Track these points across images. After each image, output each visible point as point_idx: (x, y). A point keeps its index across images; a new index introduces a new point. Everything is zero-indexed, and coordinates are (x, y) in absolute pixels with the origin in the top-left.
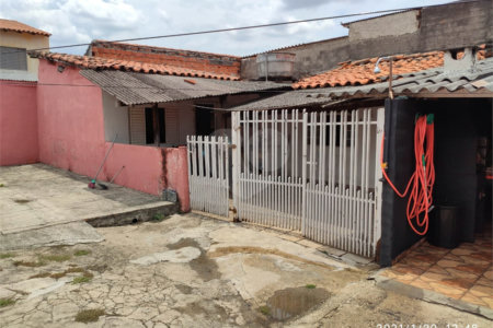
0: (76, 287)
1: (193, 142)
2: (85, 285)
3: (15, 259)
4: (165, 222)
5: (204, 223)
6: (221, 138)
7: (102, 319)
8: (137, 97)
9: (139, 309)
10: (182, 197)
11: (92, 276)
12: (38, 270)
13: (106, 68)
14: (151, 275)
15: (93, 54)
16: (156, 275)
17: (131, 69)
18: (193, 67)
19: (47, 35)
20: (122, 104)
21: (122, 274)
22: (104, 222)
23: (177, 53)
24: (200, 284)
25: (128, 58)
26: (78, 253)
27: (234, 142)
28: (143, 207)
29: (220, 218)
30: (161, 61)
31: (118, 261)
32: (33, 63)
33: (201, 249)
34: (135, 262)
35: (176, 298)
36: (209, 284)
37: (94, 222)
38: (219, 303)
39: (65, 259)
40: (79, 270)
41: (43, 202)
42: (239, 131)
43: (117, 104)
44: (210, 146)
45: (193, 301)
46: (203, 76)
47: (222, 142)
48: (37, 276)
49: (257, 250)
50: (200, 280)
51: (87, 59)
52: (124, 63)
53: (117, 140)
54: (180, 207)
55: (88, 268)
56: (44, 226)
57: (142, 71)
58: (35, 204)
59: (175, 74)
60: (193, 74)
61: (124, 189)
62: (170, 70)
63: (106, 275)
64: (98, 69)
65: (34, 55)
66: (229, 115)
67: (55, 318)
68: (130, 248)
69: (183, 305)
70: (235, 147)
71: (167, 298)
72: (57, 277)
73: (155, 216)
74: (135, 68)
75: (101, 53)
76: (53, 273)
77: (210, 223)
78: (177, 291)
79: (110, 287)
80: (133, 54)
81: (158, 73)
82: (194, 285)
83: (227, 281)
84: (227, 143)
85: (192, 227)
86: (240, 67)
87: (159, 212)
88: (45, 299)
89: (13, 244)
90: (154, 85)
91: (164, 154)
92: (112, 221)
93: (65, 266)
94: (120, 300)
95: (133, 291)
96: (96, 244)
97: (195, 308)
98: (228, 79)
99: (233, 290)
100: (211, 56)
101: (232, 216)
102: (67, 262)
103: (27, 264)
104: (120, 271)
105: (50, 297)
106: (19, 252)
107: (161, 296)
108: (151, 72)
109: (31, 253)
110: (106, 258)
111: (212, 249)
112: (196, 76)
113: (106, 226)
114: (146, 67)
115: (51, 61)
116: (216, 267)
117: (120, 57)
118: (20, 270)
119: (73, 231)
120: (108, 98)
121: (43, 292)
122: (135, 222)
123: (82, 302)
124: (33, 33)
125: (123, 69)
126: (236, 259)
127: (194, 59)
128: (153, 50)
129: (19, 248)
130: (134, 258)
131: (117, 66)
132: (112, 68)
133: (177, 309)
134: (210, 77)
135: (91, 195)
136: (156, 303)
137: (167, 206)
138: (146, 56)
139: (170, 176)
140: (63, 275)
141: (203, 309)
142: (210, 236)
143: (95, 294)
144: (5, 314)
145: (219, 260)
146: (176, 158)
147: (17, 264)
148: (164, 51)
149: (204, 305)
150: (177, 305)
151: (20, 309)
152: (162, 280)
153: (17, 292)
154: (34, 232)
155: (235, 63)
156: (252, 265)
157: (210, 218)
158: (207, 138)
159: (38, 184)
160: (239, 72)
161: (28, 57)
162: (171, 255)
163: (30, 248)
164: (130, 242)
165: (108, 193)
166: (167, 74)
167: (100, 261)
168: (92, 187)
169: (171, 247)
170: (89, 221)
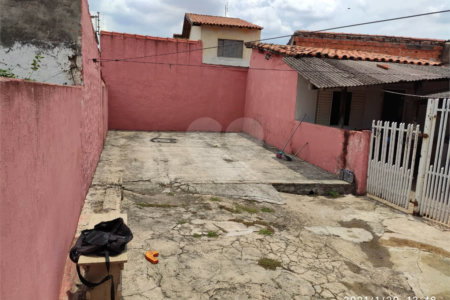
0: (261, 237)
1: (379, 126)
2: (268, 237)
3: (220, 203)
4: (338, 200)
5: (379, 208)
6: (411, 126)
7: (279, 270)
8: (329, 81)
9: (310, 272)
10: (359, 179)
11: (273, 231)
12: (235, 216)
13: (304, 55)
14: (322, 245)
15: (295, 43)
16: (327, 246)
17: (326, 56)
18: (387, 52)
19: (260, 29)
20: (314, 87)
21: (298, 237)
22: (286, 189)
23: (372, 38)
24: (368, 266)
25: (323, 45)
26: (265, 210)
27: (426, 131)
28: (320, 182)
29: (397, 207)
30: (355, 47)
31: (295, 225)
32: (248, 52)
33: (373, 234)
34: (309, 229)
35: (345, 273)
36: (379, 270)
37: (278, 187)
38: (388, 291)
39: (255, 212)
40: (264, 224)
41: (243, 163)
42: (434, 121)
43: (309, 88)
44: (397, 132)
45: (360, 281)
46: (398, 61)
47: (413, 130)
48: (234, 220)
49: (438, 251)
50: (370, 264)
51: (289, 47)
52: (319, 50)
53: (304, 119)
54: (356, 188)
55: (271, 223)
56: (242, 182)
57: (336, 57)
58: (237, 164)
59: (368, 59)
60: (387, 59)
61: (305, 164)
62: (363, 56)
63: (284, 233)
64: (298, 57)
65: (249, 45)
66: (425, 102)
67: (244, 257)
68: (305, 215)
69: (351, 282)
70: (426, 136)
71: (336, 270)
72: (248, 225)
73: (330, 192)
74: (330, 55)
75: (301, 42)
76: (245, 221)
77: (386, 211)
78: (346, 267)
79: (287, 245)
80: (329, 42)
81: (352, 58)
82: (362, 266)
83: (398, 273)
84: (417, 131)
85: (366, 210)
86: (441, 51)
87: (334, 189)
88: (238, 240)
89: (220, 192)
90: (346, 70)
91: (347, 136)
92: (292, 189)
93: (254, 217)
94: (294, 258)
95: (305, 254)
96: (278, 206)
97: (362, 289)
98: (427, 64)
99: (405, 283)
100: (408, 40)
101: (412, 209)
102: (255, 215)
103: (228, 209)
104: (297, 234)
105: (242, 239)
106: (224, 199)
107: (330, 267)
108: (345, 58)
109: (231, 201)
110: (285, 219)
111: (386, 237)
112: (391, 61)
113: (287, 192)
114: (340, 54)
115: (260, 50)
116: (388, 255)
117: (317, 45)
118: (223, 213)
119: (262, 190)
120: (303, 81)
121: (237, 234)
122: (311, 194)
123: (264, 251)
124: (250, 28)
125: (319, 55)
126: (412, 254)
127: (389, 44)
128: (348, 37)
129: (224, 196)
130: (307, 226)
131: (314, 53)
132: (310, 55)
133: (345, 284)
134: (405, 62)
135: (277, 164)
136: (326, 272)
137: (342, 185)
138: (341, 43)
139: (350, 158)
140: (252, 224)
141: (370, 291)
142: (384, 223)
143: (275, 247)
144: (211, 243)
145: (392, 249)
146: (357, 141)
147: (221, 207)
148: (359, 37)
149: (372, 288)
150: (344, 280)
151: (221, 242)
152: (332, 252)
153: (220, 229)
154: (234, 185)
155: (436, 47)
156: (430, 265)
157: (386, 206)
158: (394, 124)
159: (240, 149)
160: (440, 57)
161: (245, 47)
162: (342, 232)
163: (231, 197)
164: (306, 210)
165: (292, 164)
166: (360, 59)
167: (280, 220)
168: (279, 157)
169: (343, 224)
170: (275, 185)
